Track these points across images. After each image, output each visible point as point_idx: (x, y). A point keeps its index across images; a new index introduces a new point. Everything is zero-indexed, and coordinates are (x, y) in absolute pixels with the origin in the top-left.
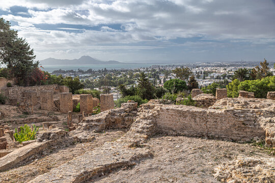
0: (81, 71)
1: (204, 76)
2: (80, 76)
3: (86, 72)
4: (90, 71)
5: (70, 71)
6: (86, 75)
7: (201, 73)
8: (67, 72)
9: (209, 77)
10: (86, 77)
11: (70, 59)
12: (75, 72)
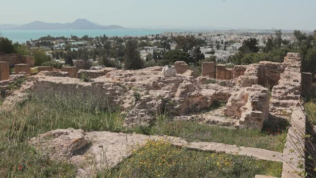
0: (75, 38)
1: (225, 47)
2: (73, 43)
3: (81, 40)
4: (85, 38)
5: (60, 38)
6: (80, 43)
7: (222, 43)
8: (57, 38)
9: (231, 48)
10: (80, 45)
11: (62, 23)
12: (67, 39)
